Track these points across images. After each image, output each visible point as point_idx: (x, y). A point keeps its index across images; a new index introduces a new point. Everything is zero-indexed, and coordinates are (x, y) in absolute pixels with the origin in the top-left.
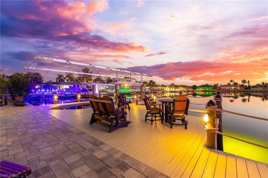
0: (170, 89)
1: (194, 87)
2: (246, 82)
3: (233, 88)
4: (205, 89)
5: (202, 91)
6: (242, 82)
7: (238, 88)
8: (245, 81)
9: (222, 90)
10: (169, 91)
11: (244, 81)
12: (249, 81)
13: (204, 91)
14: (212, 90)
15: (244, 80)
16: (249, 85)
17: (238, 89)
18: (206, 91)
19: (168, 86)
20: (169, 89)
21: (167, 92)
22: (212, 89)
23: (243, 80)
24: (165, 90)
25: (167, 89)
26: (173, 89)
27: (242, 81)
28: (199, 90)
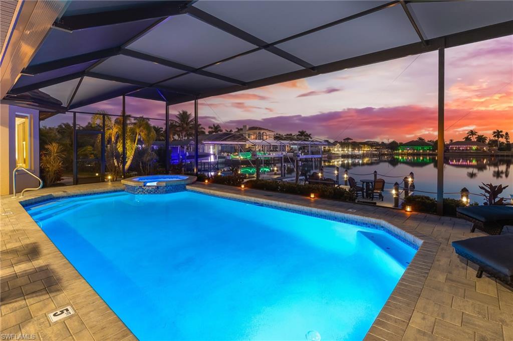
0: (342, 151)
1: (394, 146)
2: (502, 136)
3: (474, 147)
4: (417, 150)
5: (409, 155)
6: (495, 136)
7: (485, 148)
8: (501, 133)
9: (452, 152)
10: (341, 155)
11: (498, 134)
12: (507, 134)
13: (413, 155)
14: (431, 152)
15: (498, 131)
16: (507, 142)
17: (484, 151)
18: (419, 155)
19: (338, 145)
20: (340, 149)
21: (337, 157)
22: (429, 150)
23: (496, 131)
24: (333, 152)
25: (337, 150)
26: (349, 151)
27: (494, 132)
28: (403, 151)
